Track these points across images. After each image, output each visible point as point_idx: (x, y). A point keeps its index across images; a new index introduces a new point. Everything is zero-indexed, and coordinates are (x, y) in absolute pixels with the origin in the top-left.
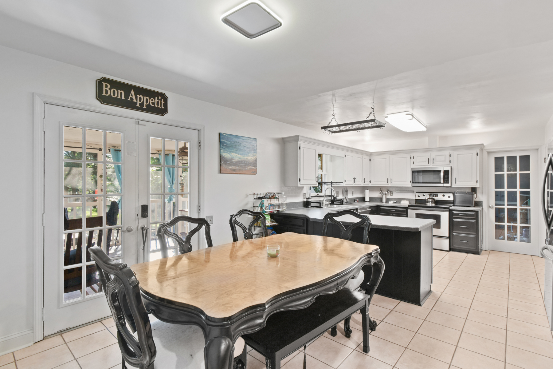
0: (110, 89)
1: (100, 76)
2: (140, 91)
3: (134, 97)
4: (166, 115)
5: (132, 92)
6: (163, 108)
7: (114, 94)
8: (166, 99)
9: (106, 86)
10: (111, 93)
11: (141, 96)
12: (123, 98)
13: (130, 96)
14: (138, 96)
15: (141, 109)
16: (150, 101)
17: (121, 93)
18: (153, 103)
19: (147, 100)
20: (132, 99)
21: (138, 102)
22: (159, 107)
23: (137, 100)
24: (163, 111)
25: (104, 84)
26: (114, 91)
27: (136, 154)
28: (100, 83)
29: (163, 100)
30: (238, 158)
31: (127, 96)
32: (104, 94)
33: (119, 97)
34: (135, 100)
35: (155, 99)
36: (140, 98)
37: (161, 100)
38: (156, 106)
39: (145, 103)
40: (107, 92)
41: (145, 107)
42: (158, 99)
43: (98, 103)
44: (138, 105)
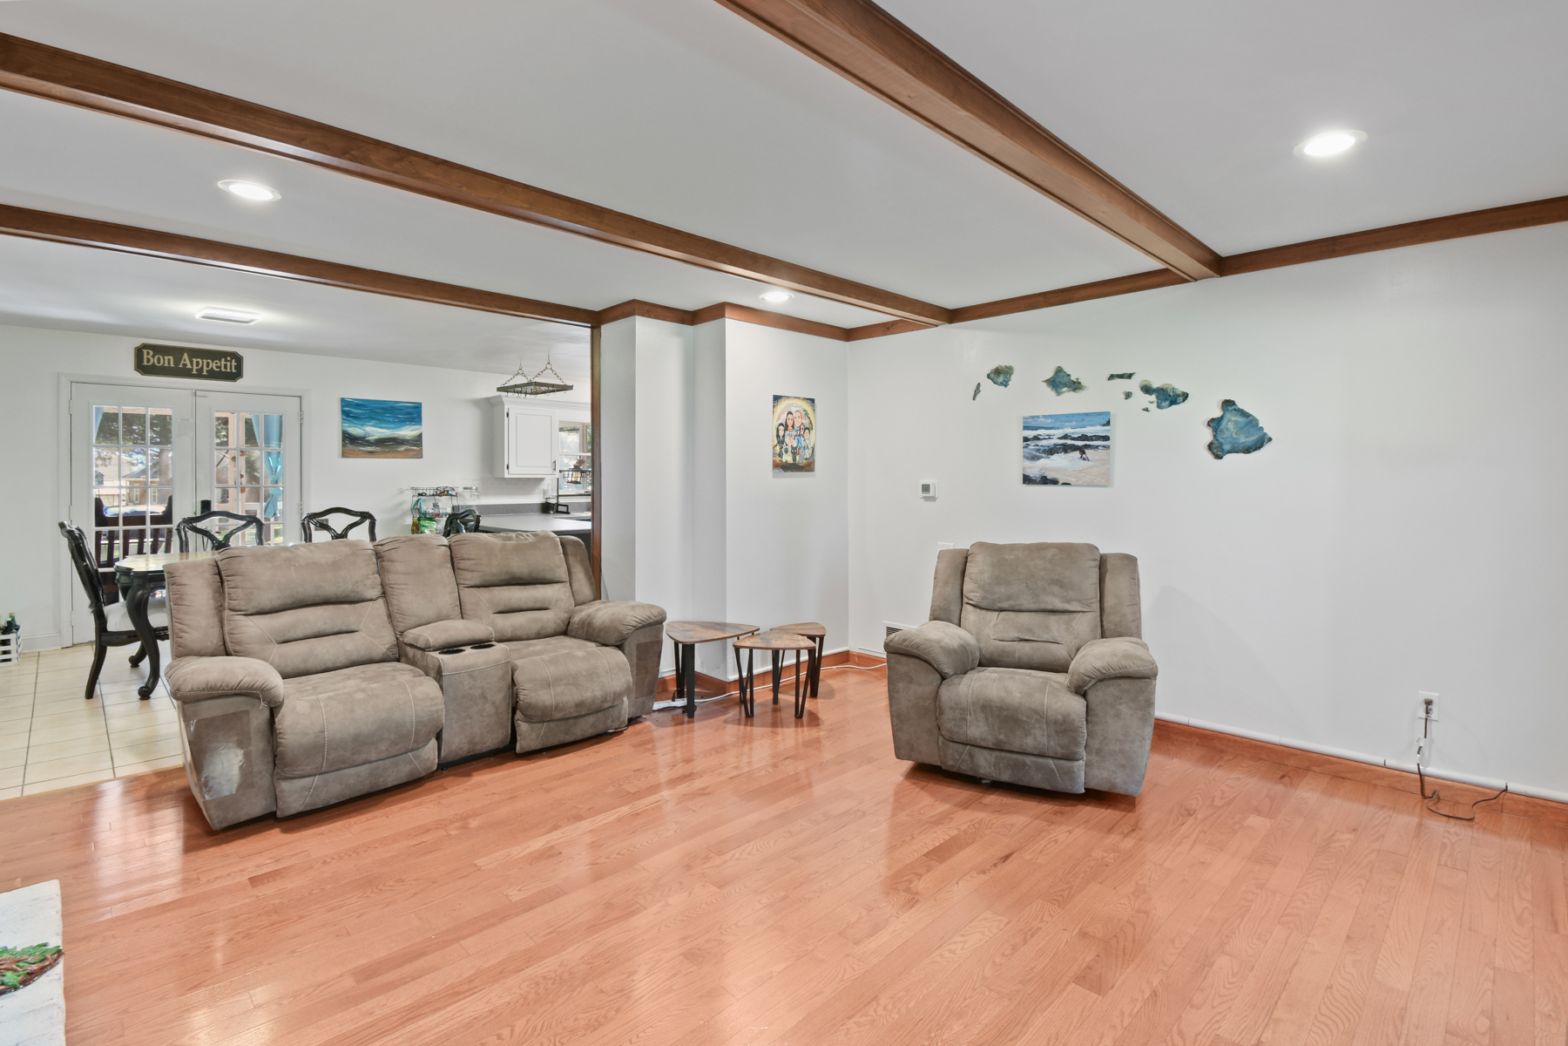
0: (153, 357)
1: (139, 342)
2: (194, 353)
3: (188, 362)
4: (240, 381)
5: (186, 356)
6: (234, 371)
7: (159, 362)
8: (239, 360)
9: (148, 354)
10: (154, 361)
11: (199, 360)
12: (172, 365)
13: (182, 362)
14: (195, 360)
15: (199, 375)
16: (213, 365)
17: (169, 360)
18: (217, 367)
19: (208, 364)
20: (185, 365)
21: (195, 367)
22: (229, 370)
23: (192, 365)
24: (236, 375)
25: (145, 351)
26: (159, 359)
27: (192, 434)
28: (139, 352)
29: (233, 361)
30: (379, 435)
31: (177, 362)
32: (145, 363)
33: (166, 364)
34: (189, 366)
35: (220, 361)
36: (198, 363)
37: (231, 361)
38: (223, 370)
39: (205, 368)
40: (148, 360)
41: (205, 373)
42: (226, 360)
43: (137, 375)
44: (194, 372)
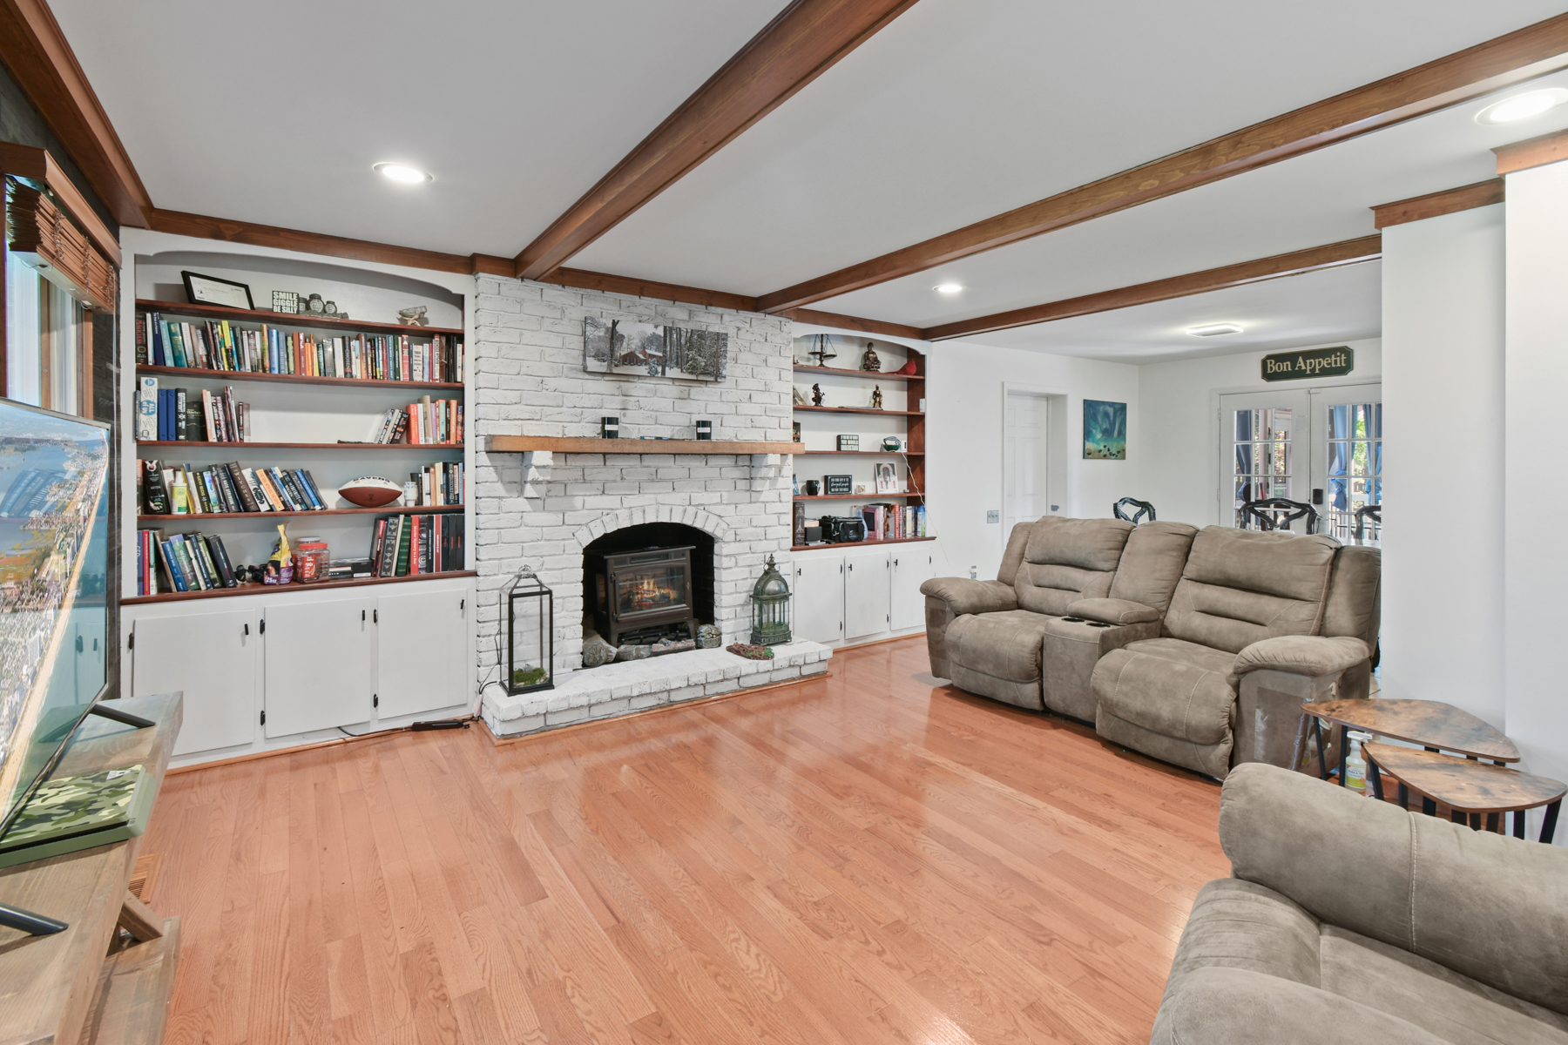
0: (1275, 365)
1: (1263, 355)
2: (1308, 355)
3: (1302, 364)
4: (1351, 374)
5: (1300, 359)
6: (1343, 365)
7: (1279, 369)
8: (1347, 353)
9: (1271, 363)
10: (1275, 368)
11: (1312, 360)
12: (1290, 369)
13: (1298, 365)
14: (1308, 361)
15: (1313, 374)
16: (1324, 363)
17: (1287, 365)
18: (1328, 364)
19: (1320, 363)
20: (1300, 367)
21: (1308, 368)
22: (1339, 365)
23: (1306, 366)
24: (1345, 369)
25: (1268, 361)
26: (1279, 366)
27: (1307, 429)
28: (1264, 363)
29: (1343, 355)
31: (1293, 366)
32: (1269, 371)
33: (1285, 370)
34: (1304, 368)
35: (1331, 358)
36: (1311, 363)
37: (1340, 356)
38: (1333, 366)
39: (1317, 367)
40: (1271, 368)
41: (1317, 371)
42: (1336, 356)
43: (1264, 382)
44: (1308, 372)
